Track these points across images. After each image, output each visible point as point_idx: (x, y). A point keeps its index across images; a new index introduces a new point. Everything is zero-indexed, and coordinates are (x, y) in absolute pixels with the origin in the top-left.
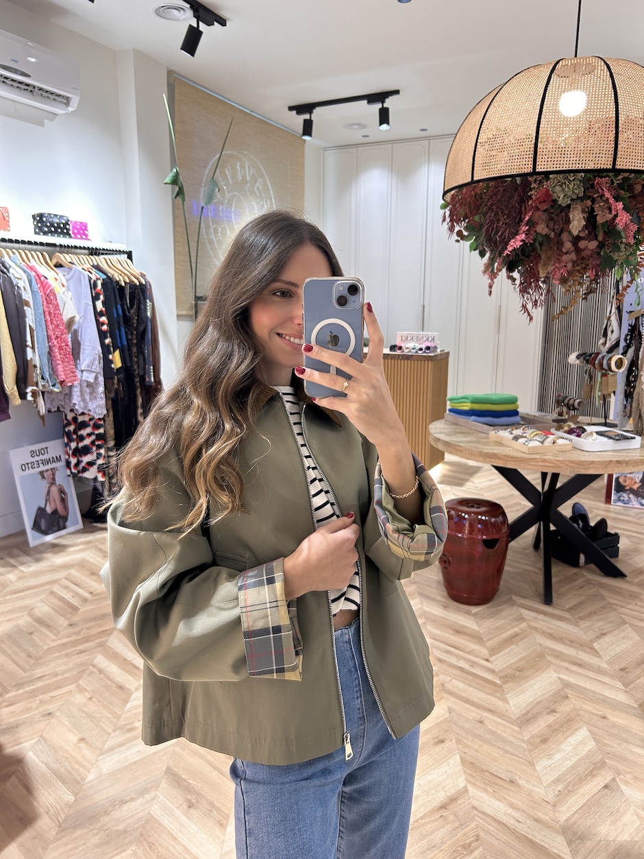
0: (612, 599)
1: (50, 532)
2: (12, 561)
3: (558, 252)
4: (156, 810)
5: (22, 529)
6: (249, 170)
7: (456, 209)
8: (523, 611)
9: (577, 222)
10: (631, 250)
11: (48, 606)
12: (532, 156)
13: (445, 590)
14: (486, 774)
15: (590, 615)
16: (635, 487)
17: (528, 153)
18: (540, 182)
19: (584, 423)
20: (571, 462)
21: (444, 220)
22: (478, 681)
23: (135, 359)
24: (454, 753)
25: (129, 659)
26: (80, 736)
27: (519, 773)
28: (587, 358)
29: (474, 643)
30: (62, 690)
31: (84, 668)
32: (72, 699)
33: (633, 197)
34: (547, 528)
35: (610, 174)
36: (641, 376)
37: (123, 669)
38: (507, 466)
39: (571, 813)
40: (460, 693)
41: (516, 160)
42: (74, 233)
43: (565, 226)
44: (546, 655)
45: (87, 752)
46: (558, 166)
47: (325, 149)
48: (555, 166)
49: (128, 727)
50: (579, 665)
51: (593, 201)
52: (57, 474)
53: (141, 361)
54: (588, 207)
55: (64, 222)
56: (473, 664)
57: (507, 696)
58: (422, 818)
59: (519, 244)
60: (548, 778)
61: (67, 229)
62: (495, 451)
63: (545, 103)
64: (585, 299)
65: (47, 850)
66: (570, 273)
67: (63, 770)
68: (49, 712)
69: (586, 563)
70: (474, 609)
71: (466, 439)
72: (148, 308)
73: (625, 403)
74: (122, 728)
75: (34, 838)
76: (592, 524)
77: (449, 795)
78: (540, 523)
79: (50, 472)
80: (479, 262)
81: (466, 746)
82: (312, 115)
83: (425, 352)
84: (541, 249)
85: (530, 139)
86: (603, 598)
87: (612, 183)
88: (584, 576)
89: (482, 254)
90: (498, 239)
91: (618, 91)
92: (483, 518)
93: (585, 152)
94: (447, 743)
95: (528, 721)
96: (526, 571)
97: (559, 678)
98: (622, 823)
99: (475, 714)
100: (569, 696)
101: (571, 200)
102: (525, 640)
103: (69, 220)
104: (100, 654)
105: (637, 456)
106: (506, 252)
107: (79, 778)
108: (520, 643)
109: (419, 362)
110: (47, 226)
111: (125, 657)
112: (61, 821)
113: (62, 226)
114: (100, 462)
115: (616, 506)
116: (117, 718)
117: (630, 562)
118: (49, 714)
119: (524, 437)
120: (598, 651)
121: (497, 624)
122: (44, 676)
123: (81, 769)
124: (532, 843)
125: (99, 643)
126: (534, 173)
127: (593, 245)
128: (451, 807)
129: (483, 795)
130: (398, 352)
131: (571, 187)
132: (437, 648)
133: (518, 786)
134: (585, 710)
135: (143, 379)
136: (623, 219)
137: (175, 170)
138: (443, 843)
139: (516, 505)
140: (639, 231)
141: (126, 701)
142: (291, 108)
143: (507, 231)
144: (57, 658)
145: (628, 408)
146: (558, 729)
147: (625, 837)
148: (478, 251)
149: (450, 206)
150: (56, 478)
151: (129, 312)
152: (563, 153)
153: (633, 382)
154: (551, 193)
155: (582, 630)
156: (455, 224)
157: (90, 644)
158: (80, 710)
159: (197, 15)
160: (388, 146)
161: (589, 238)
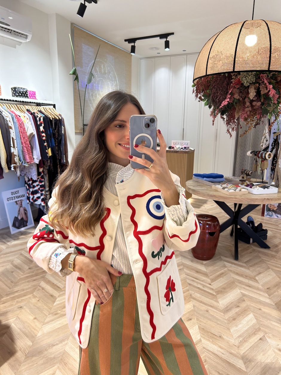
0: (264, 258)
1: (20, 228)
2: (4, 240)
3: (243, 107)
4: (67, 349)
5: (8, 226)
6: (107, 69)
7: (199, 87)
8: (226, 263)
9: (252, 94)
10: (275, 106)
11: (20, 260)
12: (233, 64)
13: (192, 253)
14: (209, 333)
15: (254, 265)
16: (275, 209)
17: (231, 63)
18: (236, 75)
19: (253, 182)
20: (248, 199)
21: (193, 92)
22: (206, 293)
23: (57, 152)
24: (196, 324)
25: (55, 283)
26: (34, 317)
27: (223, 333)
28: (255, 153)
29: (205, 277)
30: (26, 297)
31: (35, 287)
32: (31, 301)
33: (277, 83)
34: (236, 227)
35: (267, 72)
36: (279, 161)
37: (53, 288)
38: (220, 201)
39: (246, 350)
40: (198, 299)
41: (226, 66)
42: (29, 96)
43: (247, 95)
44: (235, 282)
45: (37, 323)
46: (244, 68)
47: (141, 59)
48: (242, 69)
49: (55, 313)
50: (250, 287)
51: (259, 84)
52: (23, 202)
53: (60, 153)
54: (257, 87)
55: (25, 91)
56: (204, 286)
57: (219, 300)
59: (226, 103)
60: (236, 335)
61: (26, 94)
62: (214, 194)
63: (239, 40)
64: (255, 127)
65: (20, 366)
66: (248, 116)
67: (27, 331)
68: (21, 306)
69: (253, 242)
70: (205, 262)
71: (202, 189)
72: (63, 129)
73: (271, 173)
74: (53, 313)
75: (15, 361)
76: (256, 225)
78: (233, 225)
79: (20, 201)
80: (208, 111)
81: (201, 321)
82: (135, 44)
83: (184, 150)
84: (236, 105)
85: (232, 57)
86: (260, 257)
87: (268, 76)
88: (252, 247)
89: (210, 107)
90: (217, 101)
91: (271, 35)
92: (209, 223)
93: (256, 62)
94: (193, 320)
95: (227, 311)
96: (227, 245)
97: (241, 292)
98: (267, 355)
99: (205, 307)
100: (245, 300)
101: (250, 84)
102: (227, 276)
103: (27, 90)
104: (42, 281)
105: (276, 196)
106: (221, 107)
107: (34, 335)
108: (224, 277)
109: (181, 154)
110: (18, 93)
111: (53, 282)
112: (27, 354)
113: (24, 93)
114: (42, 197)
115: (266, 217)
116: (50, 309)
117: (271, 242)
118: (21, 307)
119: (227, 188)
120: (258, 280)
121: (214, 269)
122: (18, 291)
123: (35, 331)
124: (229, 363)
125: (42, 276)
126: (234, 71)
127: (259, 104)
129: (208, 342)
130: (172, 150)
131: (250, 78)
132: (188, 279)
133: (223, 338)
134: (252, 306)
135: (60, 160)
136: (272, 92)
137: (74, 68)
139: (223, 217)
140: (279, 98)
141: (54, 302)
142: (126, 40)
143: (221, 97)
144: (24, 283)
145: (272, 175)
146: (240, 314)
147: (269, 361)
148: (208, 106)
149: (196, 86)
150: (23, 204)
151: (54, 131)
152: (246, 63)
153: (275, 164)
154: (241, 80)
155: (251, 271)
156: (198, 94)
157: (38, 277)
158: (34, 305)
160: (169, 58)
161: (257, 101)
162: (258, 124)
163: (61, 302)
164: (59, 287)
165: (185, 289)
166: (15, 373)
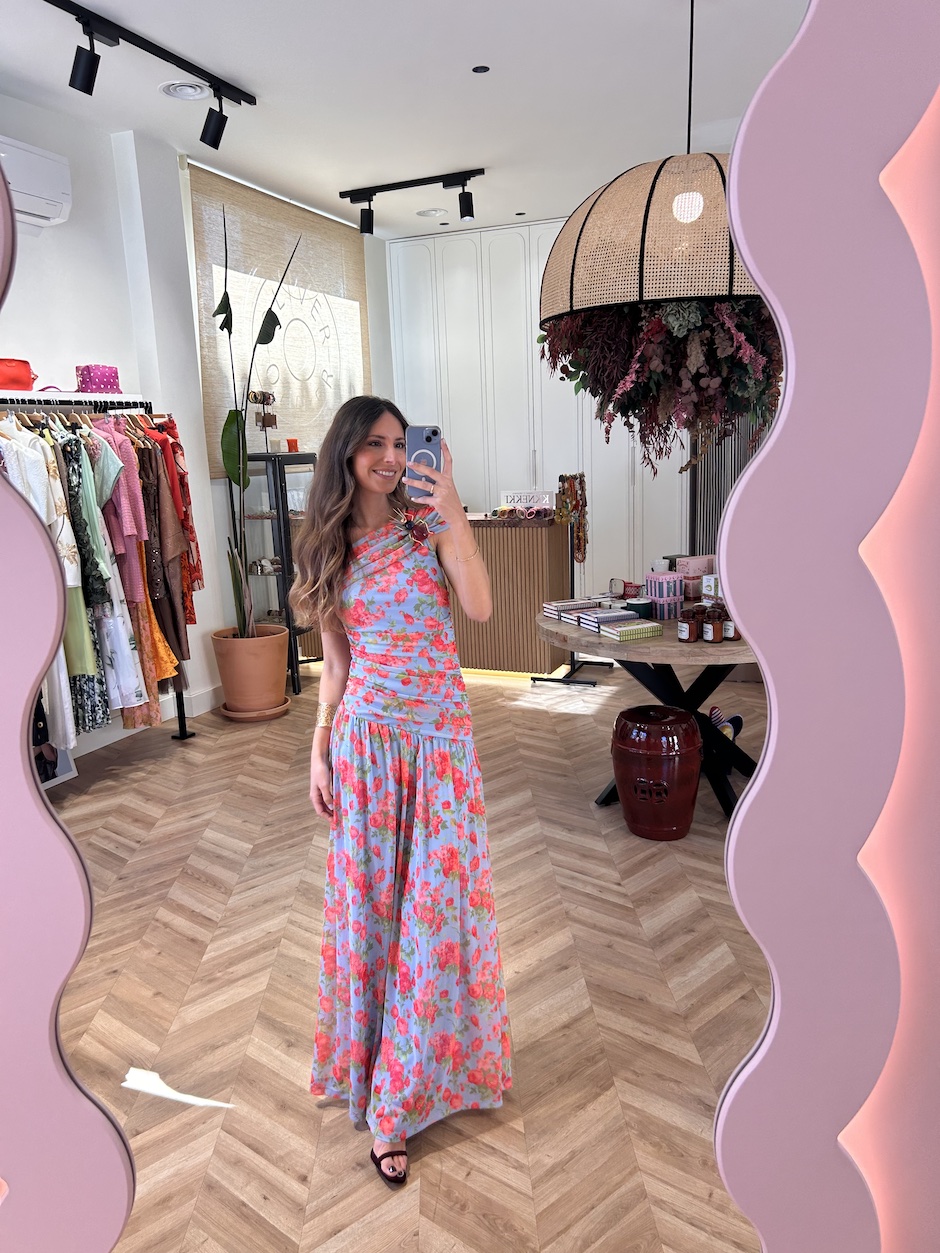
3: (678, 391)
4: (252, 1051)
7: (554, 346)
9: (696, 359)
14: (614, 994)
17: (633, 278)
18: (651, 311)
21: (543, 357)
22: (608, 904)
24: (579, 978)
25: (198, 911)
26: (154, 991)
27: (649, 991)
29: (603, 867)
30: (123, 947)
31: (145, 923)
32: (138, 955)
35: (729, 300)
37: (193, 921)
39: (704, 1023)
40: (586, 919)
41: (620, 287)
43: (683, 361)
44: (688, 875)
45: (166, 1005)
46: (668, 293)
47: (392, 242)
48: (664, 293)
49: (210, 977)
51: (713, 331)
54: (707, 339)
56: (602, 889)
57: (640, 919)
58: (543, 1038)
59: (629, 386)
60: (680, 994)
68: (114, 969)
74: (202, 980)
77: (573, 1015)
80: (590, 402)
81: (593, 970)
82: (372, 204)
84: (658, 390)
89: (593, 393)
90: (606, 382)
94: (570, 970)
95: (663, 941)
97: (700, 897)
99: (605, 938)
101: (689, 330)
102: (663, 860)
104: (161, 908)
106: (617, 395)
107: (161, 1030)
108: (658, 864)
109: (531, 529)
111: (192, 908)
116: (192, 970)
118: (115, 972)
121: (633, 845)
122: (100, 934)
123: (162, 1022)
125: (158, 896)
126: (641, 301)
127: (715, 382)
128: (574, 1026)
129: (610, 1013)
131: (686, 315)
132: (562, 875)
133: (648, 1002)
134: (726, 927)
136: (747, 353)
138: (566, 1057)
140: (770, 361)
141: (202, 954)
142: (343, 195)
143: (615, 371)
144: (112, 914)
146: (694, 946)
148: (586, 395)
149: (549, 340)
152: (672, 277)
154: (664, 322)
156: (557, 360)
157: (147, 898)
158: (149, 965)
159: (218, 95)
160: (475, 236)
161: (711, 375)
162: (725, 434)
163: (222, 952)
164: (210, 919)
165: (552, 899)
166: (125, 1113)
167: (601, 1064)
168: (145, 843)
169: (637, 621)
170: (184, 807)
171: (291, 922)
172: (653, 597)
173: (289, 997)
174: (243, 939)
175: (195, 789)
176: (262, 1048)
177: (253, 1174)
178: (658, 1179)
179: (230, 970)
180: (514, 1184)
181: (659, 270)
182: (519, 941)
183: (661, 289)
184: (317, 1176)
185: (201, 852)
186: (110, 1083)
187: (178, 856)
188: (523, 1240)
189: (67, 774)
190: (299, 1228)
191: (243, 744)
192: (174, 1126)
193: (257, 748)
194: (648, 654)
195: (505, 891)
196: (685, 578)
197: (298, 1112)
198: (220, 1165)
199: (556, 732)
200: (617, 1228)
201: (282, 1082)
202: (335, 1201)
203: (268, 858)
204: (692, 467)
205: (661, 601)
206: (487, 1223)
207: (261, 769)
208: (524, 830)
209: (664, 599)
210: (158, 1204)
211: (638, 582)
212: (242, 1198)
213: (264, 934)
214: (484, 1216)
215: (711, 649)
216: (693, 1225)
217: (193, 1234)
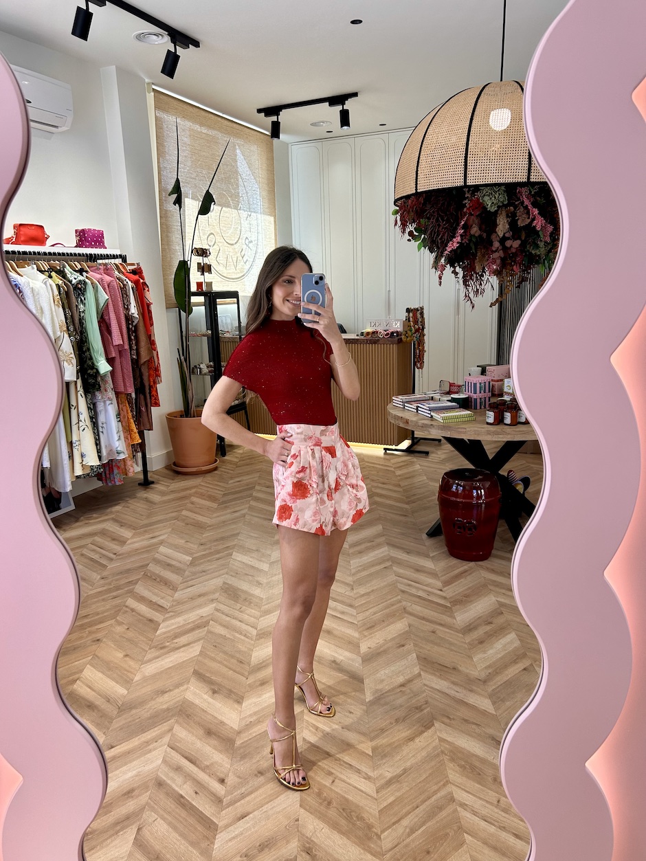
3: (489, 250)
4: (189, 696)
7: (404, 217)
10: (550, 246)
12: (463, 172)
14: (435, 664)
17: (460, 169)
18: (473, 194)
21: (396, 225)
22: (434, 605)
24: (412, 653)
25: (154, 601)
26: (124, 653)
27: (460, 663)
29: (431, 578)
30: (104, 624)
31: (119, 608)
32: (114, 630)
35: (528, 185)
37: (151, 608)
39: (498, 685)
40: (418, 613)
41: (451, 176)
43: (494, 228)
44: (488, 585)
45: (132, 663)
46: (484, 180)
47: (292, 144)
48: (481, 180)
49: (161, 646)
51: (515, 207)
54: (511, 213)
56: (429, 593)
57: (455, 614)
58: (386, 692)
59: (456, 245)
60: (481, 666)
64: (519, 287)
68: (98, 638)
74: (156, 647)
75: (101, 717)
77: (407, 678)
80: (428, 257)
81: (421, 648)
82: (279, 117)
84: (476, 251)
85: (461, 158)
90: (440, 241)
95: (470, 630)
97: (497, 600)
99: (429, 627)
100: (504, 612)
101: (499, 207)
102: (474, 573)
104: (130, 598)
106: (447, 252)
107: (128, 679)
108: (469, 578)
111: (151, 599)
116: (150, 640)
118: (98, 640)
121: (451, 564)
123: (129, 674)
124: (466, 704)
125: (128, 590)
126: (465, 186)
127: (516, 244)
128: (408, 685)
129: (433, 677)
131: (496, 196)
132: (401, 583)
133: (459, 671)
134: (514, 621)
136: (539, 223)
138: (402, 706)
141: (156, 630)
142: (259, 111)
143: (446, 235)
144: (96, 602)
146: (491, 635)
148: (427, 251)
149: (400, 213)
152: (488, 169)
154: (481, 201)
156: (406, 227)
157: (120, 592)
158: (121, 636)
159: (174, 41)
160: (351, 140)
161: (514, 238)
162: (523, 280)
163: (171, 628)
164: (162, 607)
165: (394, 599)
166: (104, 733)
167: (425, 711)
168: (119, 555)
169: (457, 410)
170: (145, 531)
171: (217, 610)
172: (470, 393)
173: (213, 659)
174: (184, 620)
175: (154, 519)
176: (196, 694)
177: (189, 777)
178: (463, 789)
179: (175, 641)
180: (363, 789)
181: (478, 164)
182: (370, 627)
183: (480, 177)
184: (231, 780)
185: (157, 561)
186: (94, 714)
187: (141, 564)
188: (370, 827)
189: (68, 507)
190: (219, 813)
191: (187, 489)
192: (136, 743)
193: (196, 493)
194: (465, 433)
195: (363, 593)
196: (492, 380)
197: (219, 736)
198: (166, 769)
199: (400, 485)
200: (434, 821)
201: (208, 717)
202: (243, 796)
203: (202, 566)
204: (500, 303)
205: (475, 396)
206: (345, 814)
207: (198, 506)
208: (376, 552)
209: (477, 395)
210: (125, 794)
211: (461, 383)
212: (181, 792)
213: (198, 617)
214: (343, 810)
215: (508, 429)
216: (486, 821)
217: (149, 816)
